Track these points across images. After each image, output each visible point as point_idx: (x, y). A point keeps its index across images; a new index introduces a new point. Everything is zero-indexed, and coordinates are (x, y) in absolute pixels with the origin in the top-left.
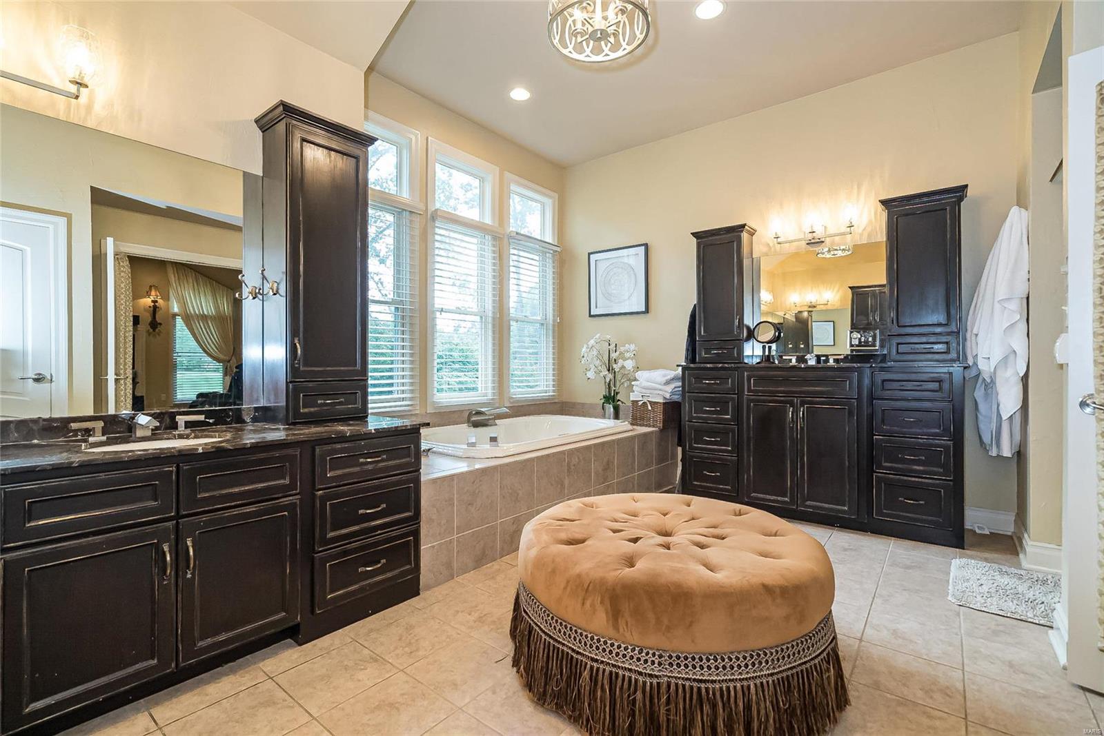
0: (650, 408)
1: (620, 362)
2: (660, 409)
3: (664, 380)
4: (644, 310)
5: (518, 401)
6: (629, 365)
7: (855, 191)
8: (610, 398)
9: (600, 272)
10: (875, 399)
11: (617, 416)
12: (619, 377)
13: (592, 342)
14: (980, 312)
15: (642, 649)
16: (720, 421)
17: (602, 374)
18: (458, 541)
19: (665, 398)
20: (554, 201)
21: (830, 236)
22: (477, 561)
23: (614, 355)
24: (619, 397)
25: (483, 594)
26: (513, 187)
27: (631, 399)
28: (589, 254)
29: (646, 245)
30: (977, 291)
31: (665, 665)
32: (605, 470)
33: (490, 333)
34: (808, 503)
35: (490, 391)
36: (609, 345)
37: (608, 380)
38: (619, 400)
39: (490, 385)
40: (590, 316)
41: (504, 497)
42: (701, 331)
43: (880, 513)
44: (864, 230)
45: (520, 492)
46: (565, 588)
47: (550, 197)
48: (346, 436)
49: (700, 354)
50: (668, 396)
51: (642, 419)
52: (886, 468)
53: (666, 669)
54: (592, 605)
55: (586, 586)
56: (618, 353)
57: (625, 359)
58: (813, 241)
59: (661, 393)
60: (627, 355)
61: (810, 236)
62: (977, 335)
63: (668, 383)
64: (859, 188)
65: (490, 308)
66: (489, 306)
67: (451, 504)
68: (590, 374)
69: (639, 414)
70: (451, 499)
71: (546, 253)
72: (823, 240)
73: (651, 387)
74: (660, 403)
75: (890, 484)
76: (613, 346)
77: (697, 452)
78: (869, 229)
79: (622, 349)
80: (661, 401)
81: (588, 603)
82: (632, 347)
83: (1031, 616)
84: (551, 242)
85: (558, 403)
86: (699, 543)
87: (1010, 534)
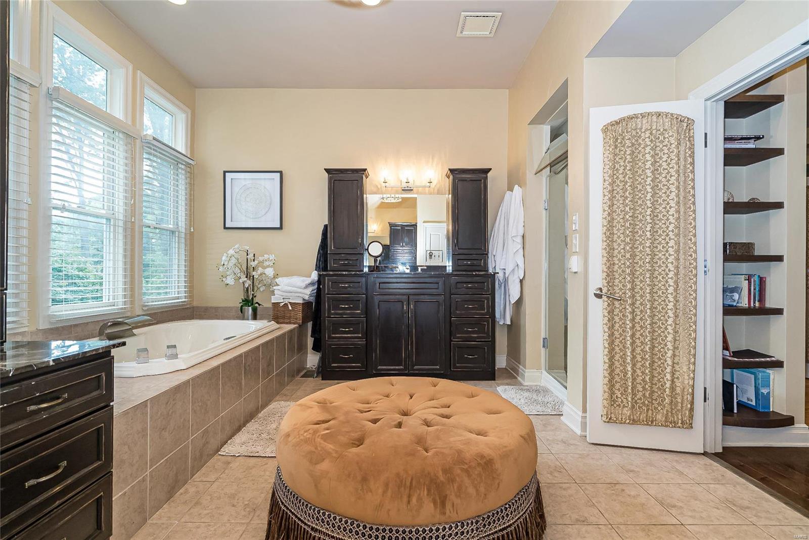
0: (290, 308)
1: (260, 270)
2: (301, 308)
3: (304, 285)
4: (279, 226)
5: (153, 309)
6: (270, 272)
7: (431, 160)
8: (247, 302)
9: (236, 189)
10: (452, 294)
11: (255, 317)
12: (256, 283)
13: (231, 252)
14: (496, 242)
15: (463, 523)
16: (353, 315)
17: (241, 281)
18: (151, 476)
19: (304, 299)
20: (187, 117)
21: (417, 187)
22: (169, 492)
23: (253, 264)
24: (256, 300)
25: (198, 527)
26: (148, 92)
27: (273, 302)
28: (225, 172)
29: (281, 172)
30: (493, 231)
31: (480, 528)
32: (268, 366)
33: (121, 237)
34: (416, 367)
35: (121, 300)
36: (247, 255)
37: (247, 285)
38: (257, 303)
39: (121, 293)
40: (225, 228)
41: (195, 411)
42: (331, 247)
43: (455, 367)
44: (435, 186)
45: (209, 403)
46: (385, 492)
47: (185, 112)
48: (9, 377)
49: (330, 264)
50: (307, 297)
51: (284, 318)
52: (458, 338)
53: (482, 531)
54: (419, 499)
55: (408, 484)
56: (256, 262)
57: (265, 268)
58: (406, 189)
59: (300, 295)
60: (267, 263)
61: (404, 185)
62: (494, 256)
63: (306, 287)
64: (433, 158)
65: (121, 211)
66: (120, 209)
67: (144, 435)
68: (230, 280)
69: (279, 313)
70: (144, 430)
71: (178, 163)
72: (412, 189)
73: (291, 291)
74: (300, 303)
75: (460, 347)
76: (251, 256)
77: (335, 341)
78: (438, 186)
79: (261, 259)
80: (301, 302)
81: (414, 500)
82: (272, 257)
83: (550, 411)
84: (184, 152)
85: (190, 308)
86: (442, 414)
87: (504, 367)
